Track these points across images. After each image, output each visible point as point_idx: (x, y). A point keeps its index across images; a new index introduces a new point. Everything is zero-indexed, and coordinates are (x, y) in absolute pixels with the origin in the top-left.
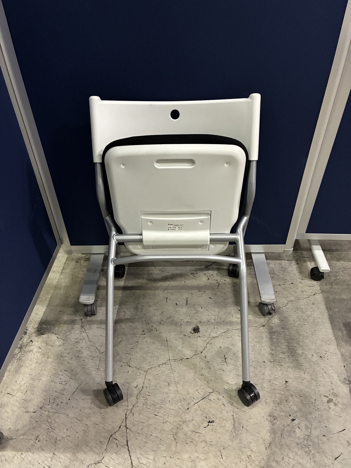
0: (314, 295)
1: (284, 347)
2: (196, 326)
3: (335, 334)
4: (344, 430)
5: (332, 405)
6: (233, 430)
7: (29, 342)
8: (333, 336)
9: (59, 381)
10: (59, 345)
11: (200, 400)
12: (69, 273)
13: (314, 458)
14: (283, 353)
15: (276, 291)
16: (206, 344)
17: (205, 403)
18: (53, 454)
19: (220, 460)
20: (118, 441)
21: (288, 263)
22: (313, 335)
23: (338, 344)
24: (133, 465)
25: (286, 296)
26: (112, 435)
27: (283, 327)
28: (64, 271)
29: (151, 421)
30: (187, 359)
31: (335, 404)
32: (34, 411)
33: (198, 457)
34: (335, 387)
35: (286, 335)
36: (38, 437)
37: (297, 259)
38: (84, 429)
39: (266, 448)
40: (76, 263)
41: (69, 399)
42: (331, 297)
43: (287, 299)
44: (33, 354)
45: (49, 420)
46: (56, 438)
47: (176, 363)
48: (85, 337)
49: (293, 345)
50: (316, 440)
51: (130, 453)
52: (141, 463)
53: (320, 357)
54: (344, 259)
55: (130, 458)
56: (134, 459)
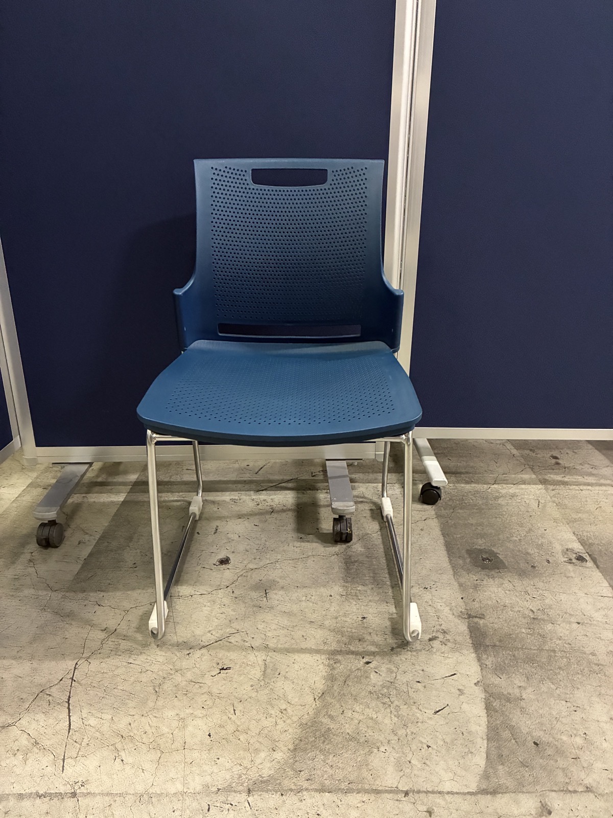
0: (425, 520)
1: (368, 578)
2: (225, 557)
3: (453, 562)
4: (455, 674)
5: (436, 644)
6: (262, 678)
8: (449, 564)
11: (212, 643)
13: (397, 711)
14: (364, 585)
16: (237, 577)
17: (220, 646)
19: (231, 716)
20: (53, 697)
22: (416, 563)
23: (455, 574)
24: (71, 727)
26: (43, 690)
27: (370, 555)
29: (120, 671)
30: (201, 594)
31: (442, 643)
33: (192, 714)
34: (443, 622)
39: (315, 699)
40: (42, 490)
42: (451, 522)
43: (381, 524)
47: (180, 600)
48: (31, 573)
50: (404, 688)
51: (69, 713)
52: (87, 724)
53: (425, 588)
55: (68, 720)
56: (75, 720)
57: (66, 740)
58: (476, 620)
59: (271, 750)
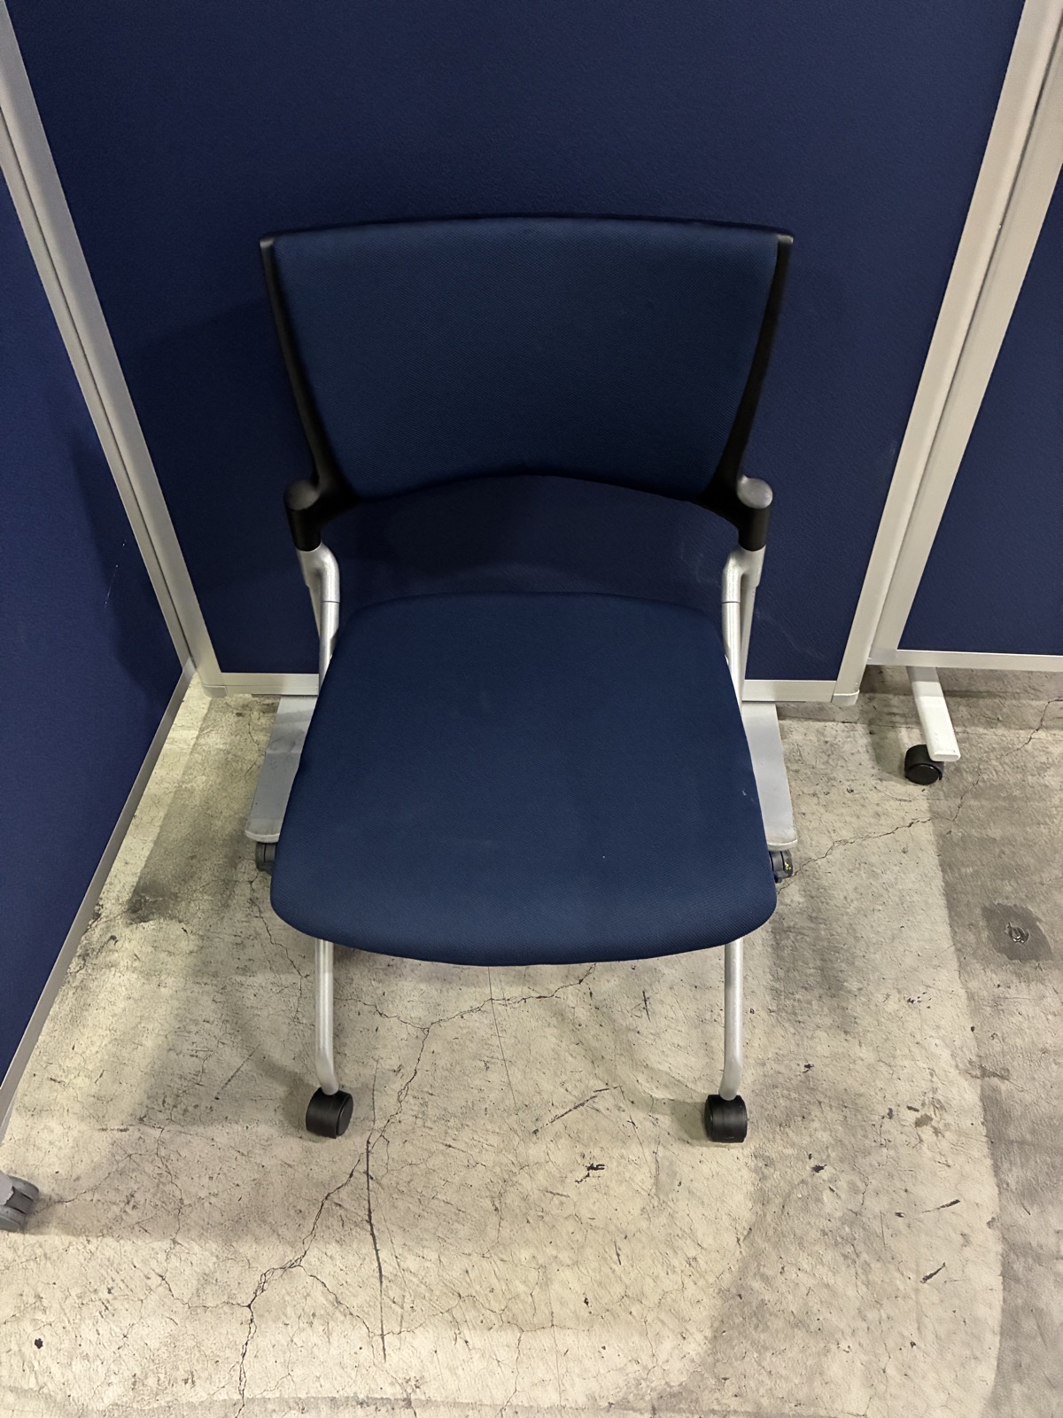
0: (910, 825)
1: (812, 971)
3: (958, 938)
4: (957, 1202)
5: (926, 1133)
6: (654, 1190)
7: (106, 940)
8: (951, 943)
9: (191, 1048)
10: (188, 952)
11: (570, 1110)
12: (218, 746)
13: (866, 1273)
14: (806, 989)
15: (803, 811)
17: (583, 1117)
18: (171, 1242)
19: (614, 1266)
20: (346, 1210)
21: (843, 731)
22: (894, 938)
23: (963, 968)
24: (383, 1273)
25: (830, 829)
26: (329, 1195)
27: (814, 915)
28: (202, 741)
29: (436, 1162)
30: (540, 997)
31: (936, 1132)
32: (122, 1127)
33: (556, 1257)
34: (940, 1085)
35: (818, 938)
36: (133, 1196)
37: (873, 719)
38: (257, 1176)
39: (738, 1240)
40: (236, 719)
41: (217, 1099)
42: (957, 833)
43: (833, 834)
44: (119, 974)
45: (163, 1152)
46: (181, 1199)
47: (508, 1008)
48: (260, 931)
49: (836, 966)
50: (876, 1226)
51: (375, 1244)
52: (405, 1267)
53: (909, 1001)
54: (1007, 723)
55: (375, 1257)
56: (386, 1259)
57: (379, 1297)
58: (995, 1081)
59: (679, 1336)
